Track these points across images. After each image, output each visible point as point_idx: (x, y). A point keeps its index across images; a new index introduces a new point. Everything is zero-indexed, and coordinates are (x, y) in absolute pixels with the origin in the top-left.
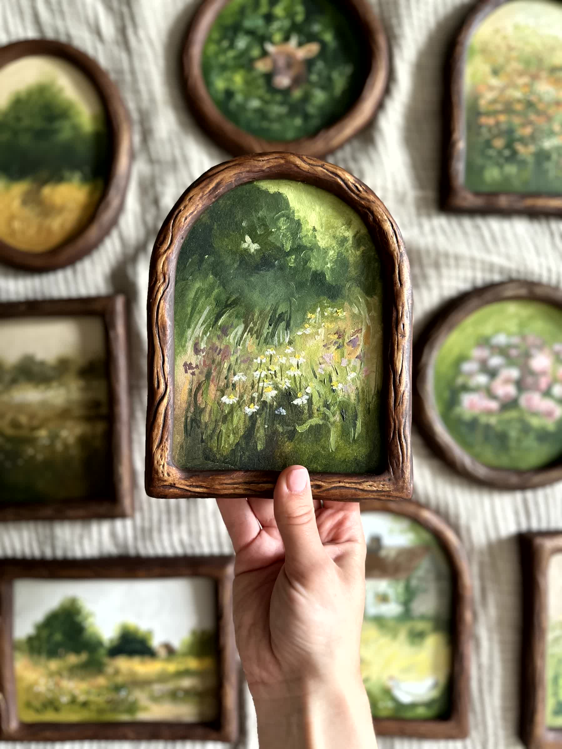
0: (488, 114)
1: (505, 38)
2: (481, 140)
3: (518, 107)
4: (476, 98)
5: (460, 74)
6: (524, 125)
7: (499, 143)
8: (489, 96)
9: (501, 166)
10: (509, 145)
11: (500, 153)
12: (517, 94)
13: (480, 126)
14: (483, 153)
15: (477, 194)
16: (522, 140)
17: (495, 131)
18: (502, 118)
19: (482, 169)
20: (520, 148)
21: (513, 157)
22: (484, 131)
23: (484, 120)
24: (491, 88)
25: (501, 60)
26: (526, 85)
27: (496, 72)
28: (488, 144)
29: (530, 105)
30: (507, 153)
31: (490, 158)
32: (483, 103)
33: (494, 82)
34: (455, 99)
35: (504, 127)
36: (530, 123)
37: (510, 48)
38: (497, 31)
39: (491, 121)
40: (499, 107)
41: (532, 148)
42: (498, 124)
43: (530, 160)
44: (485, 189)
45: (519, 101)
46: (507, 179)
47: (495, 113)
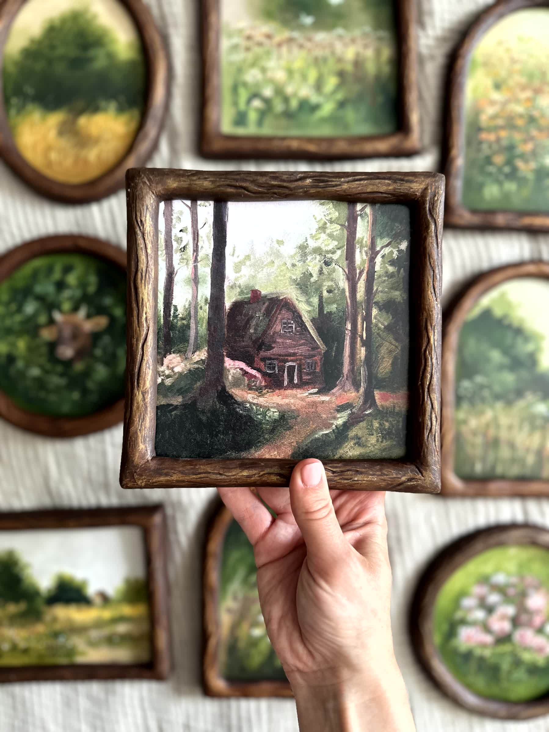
0: (489, 130)
1: (508, 50)
2: (482, 156)
3: (520, 122)
4: (477, 112)
5: (461, 87)
6: (525, 141)
7: (499, 159)
8: (490, 111)
9: (500, 183)
10: (509, 162)
11: (500, 170)
12: (519, 109)
13: (480, 143)
14: (482, 170)
15: (474, 211)
16: (523, 157)
17: (495, 147)
18: (503, 134)
19: (481, 187)
20: (520, 164)
21: (513, 175)
22: (485, 147)
23: (484, 136)
24: (492, 103)
25: (503, 73)
26: (528, 100)
27: (498, 86)
28: (488, 160)
29: (532, 120)
30: (507, 169)
31: (490, 174)
32: (484, 119)
33: (496, 96)
34: (454, 114)
35: (505, 143)
36: (532, 139)
37: (513, 61)
38: (500, 43)
39: (492, 137)
40: (500, 122)
41: (533, 165)
42: (498, 140)
43: (530, 176)
44: (483, 206)
45: (521, 116)
46: (506, 196)
47: (497, 128)
